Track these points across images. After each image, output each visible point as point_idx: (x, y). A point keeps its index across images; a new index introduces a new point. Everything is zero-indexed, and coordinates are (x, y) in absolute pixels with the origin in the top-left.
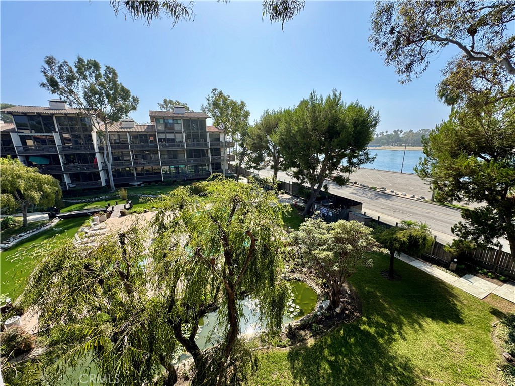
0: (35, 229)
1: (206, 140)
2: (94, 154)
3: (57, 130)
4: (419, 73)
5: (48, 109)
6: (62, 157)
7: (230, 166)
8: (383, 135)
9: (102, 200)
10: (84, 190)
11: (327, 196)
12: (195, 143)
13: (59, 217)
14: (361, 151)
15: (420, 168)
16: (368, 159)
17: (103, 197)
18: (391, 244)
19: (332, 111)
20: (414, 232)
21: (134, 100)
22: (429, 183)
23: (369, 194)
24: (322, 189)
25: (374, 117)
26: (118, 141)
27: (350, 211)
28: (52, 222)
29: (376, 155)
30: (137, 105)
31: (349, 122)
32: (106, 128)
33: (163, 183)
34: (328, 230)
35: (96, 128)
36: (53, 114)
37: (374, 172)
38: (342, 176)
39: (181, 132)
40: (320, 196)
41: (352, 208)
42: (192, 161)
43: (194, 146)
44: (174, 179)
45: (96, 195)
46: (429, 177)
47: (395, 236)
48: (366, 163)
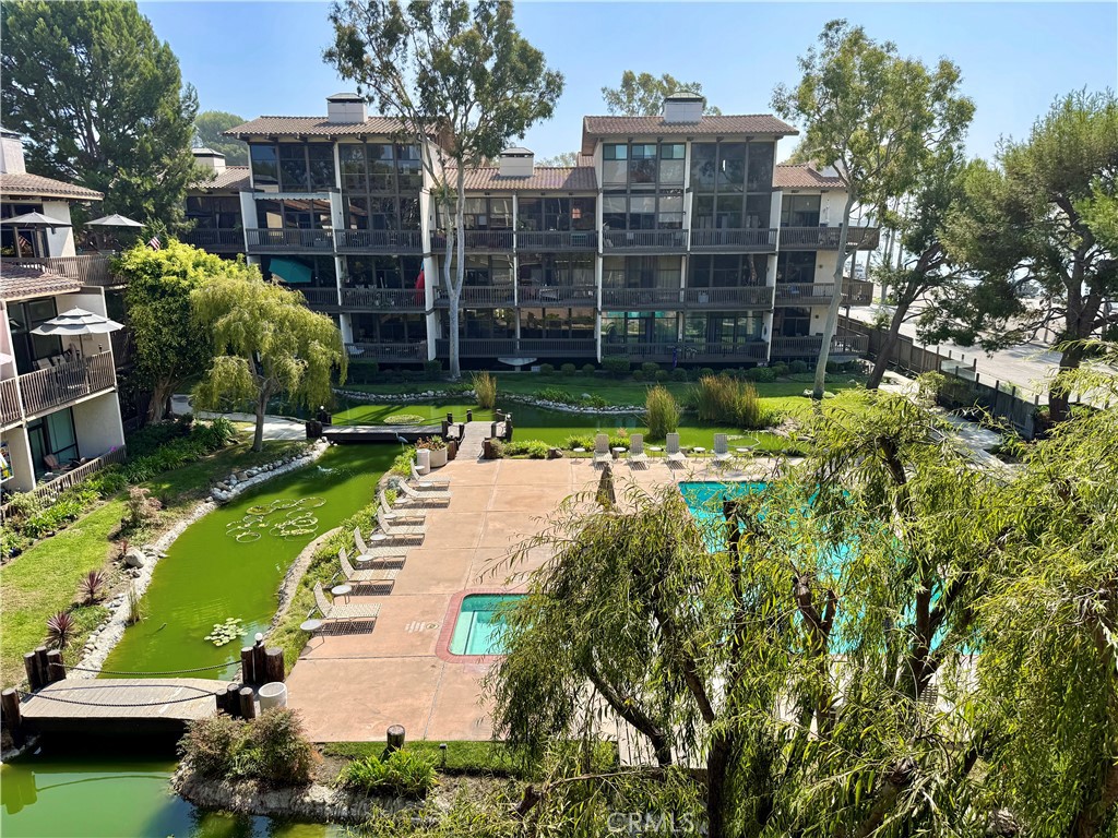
0: (280, 463)
1: (764, 220)
2: (421, 259)
3: (339, 185)
5: (325, 124)
6: (341, 263)
7: (848, 327)
9: (426, 402)
10: (383, 366)
12: (724, 230)
13: (330, 437)
17: (431, 393)
21: (548, 84)
26: (483, 221)
28: (313, 449)
30: (557, 100)
32: (460, 180)
33: (598, 366)
35: (435, 180)
36: (334, 138)
39: (680, 193)
42: (703, 298)
43: (719, 242)
44: (636, 358)
45: (412, 385)
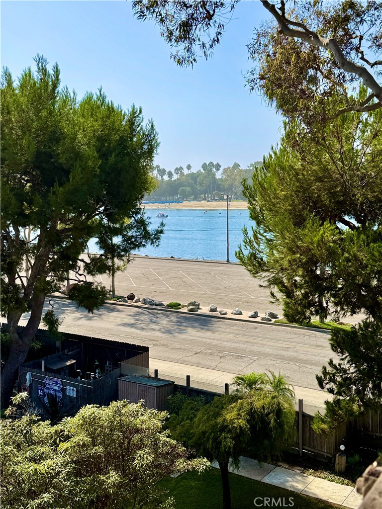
4: (208, 46)
8: (182, 174)
11: (58, 344)
14: (130, 217)
15: (246, 252)
16: (146, 235)
18: (217, 443)
19: (40, 111)
20: (258, 400)
22: (267, 284)
23: (164, 322)
24: (42, 326)
25: (144, 134)
27: (121, 375)
29: (162, 225)
31: (88, 144)
34: (55, 442)
37: (174, 264)
38: (91, 284)
40: (37, 345)
41: (126, 365)
46: (266, 271)
47: (220, 420)
48: (144, 246)
